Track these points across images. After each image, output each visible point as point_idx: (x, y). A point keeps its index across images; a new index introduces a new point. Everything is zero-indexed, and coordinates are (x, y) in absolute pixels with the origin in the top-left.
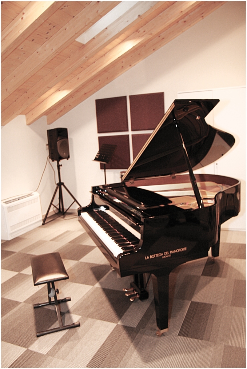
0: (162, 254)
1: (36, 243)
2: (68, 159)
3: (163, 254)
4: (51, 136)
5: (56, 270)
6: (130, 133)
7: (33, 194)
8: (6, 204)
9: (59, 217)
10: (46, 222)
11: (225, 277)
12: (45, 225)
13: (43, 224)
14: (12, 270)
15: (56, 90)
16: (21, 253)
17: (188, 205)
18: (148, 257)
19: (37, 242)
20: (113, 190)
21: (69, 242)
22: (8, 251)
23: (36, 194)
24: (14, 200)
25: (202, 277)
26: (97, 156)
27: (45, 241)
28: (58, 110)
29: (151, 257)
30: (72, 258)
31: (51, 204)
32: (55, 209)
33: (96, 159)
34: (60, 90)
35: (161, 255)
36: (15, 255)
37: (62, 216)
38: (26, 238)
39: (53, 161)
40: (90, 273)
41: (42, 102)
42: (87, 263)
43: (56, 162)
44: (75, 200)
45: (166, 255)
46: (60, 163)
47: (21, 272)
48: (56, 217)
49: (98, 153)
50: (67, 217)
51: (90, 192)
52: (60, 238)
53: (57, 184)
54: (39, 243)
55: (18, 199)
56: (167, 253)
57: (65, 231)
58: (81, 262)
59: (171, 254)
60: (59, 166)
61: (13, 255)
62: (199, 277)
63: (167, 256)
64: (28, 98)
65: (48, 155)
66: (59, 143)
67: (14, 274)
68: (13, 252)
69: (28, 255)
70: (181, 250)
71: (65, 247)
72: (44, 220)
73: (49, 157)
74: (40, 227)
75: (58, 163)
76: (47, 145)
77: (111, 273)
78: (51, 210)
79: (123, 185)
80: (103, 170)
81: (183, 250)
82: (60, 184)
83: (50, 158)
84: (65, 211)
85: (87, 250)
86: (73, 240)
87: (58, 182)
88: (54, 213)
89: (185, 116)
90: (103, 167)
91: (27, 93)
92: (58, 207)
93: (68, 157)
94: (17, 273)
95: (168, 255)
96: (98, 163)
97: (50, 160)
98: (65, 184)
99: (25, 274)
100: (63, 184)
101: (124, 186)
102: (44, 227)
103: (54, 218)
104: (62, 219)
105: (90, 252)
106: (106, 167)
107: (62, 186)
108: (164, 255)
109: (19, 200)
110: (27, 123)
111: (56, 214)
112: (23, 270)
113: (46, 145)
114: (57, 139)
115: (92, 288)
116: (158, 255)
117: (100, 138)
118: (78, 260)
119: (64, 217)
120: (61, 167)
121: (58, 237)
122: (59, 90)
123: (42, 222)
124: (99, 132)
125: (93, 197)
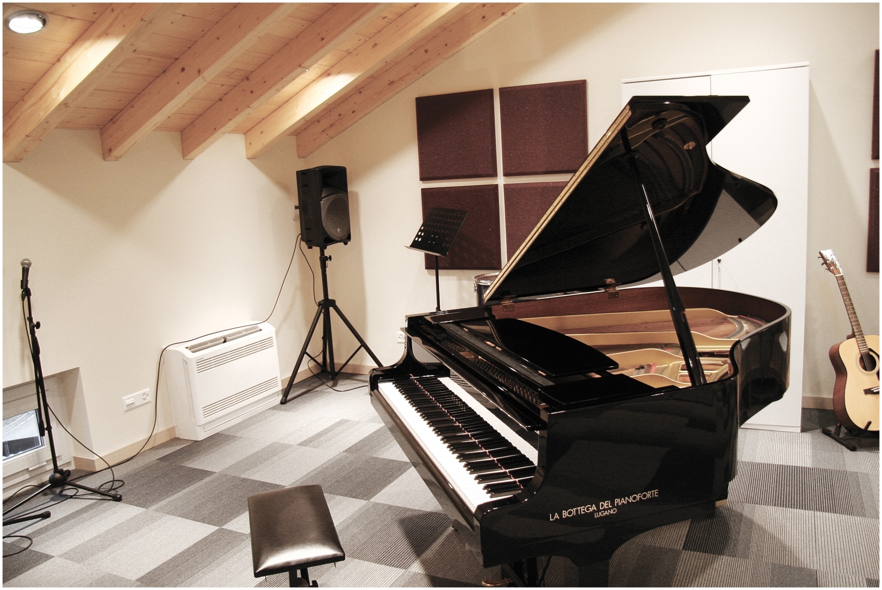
0: (594, 508)
1: (263, 450)
2: (346, 244)
3: (598, 507)
4: (306, 186)
5: (313, 535)
6: (501, 181)
7: (260, 326)
8: (193, 352)
9: (323, 384)
10: (289, 397)
11: (745, 556)
12: (288, 404)
13: (283, 402)
14: (203, 521)
15: (319, 74)
16: (226, 475)
17: (657, 371)
18: (557, 516)
19: (268, 447)
20: (462, 327)
21: (346, 451)
22: (194, 470)
23: (268, 330)
24: (214, 343)
25: (686, 555)
26: (417, 236)
27: (287, 447)
28: (325, 124)
29: (565, 514)
30: (352, 493)
31: (304, 352)
32: (312, 364)
33: (415, 245)
34: (329, 75)
35: (591, 510)
36: (212, 481)
37: (330, 383)
38: (241, 438)
39: (310, 247)
40: (397, 533)
41: (287, 101)
42: (390, 507)
43: (316, 250)
44: (364, 345)
45: (605, 510)
46: (327, 253)
47: (225, 527)
48: (315, 385)
49: (420, 230)
50: (343, 385)
51: (402, 329)
52: (322, 438)
53: (320, 304)
54: (273, 451)
55: (223, 340)
56: (606, 504)
57: (337, 420)
58: (376, 505)
59: (618, 507)
60: (324, 260)
61: (207, 479)
62: (676, 554)
63: (606, 513)
64: (252, 92)
65: (298, 231)
66: (324, 204)
67: (206, 530)
68: (206, 473)
69: (244, 480)
70: (645, 496)
71: (336, 464)
72: (286, 392)
73: (300, 236)
74: (274, 408)
75: (322, 253)
76: (296, 208)
77: (450, 534)
78: (303, 367)
79: (486, 315)
80: (434, 271)
81: (648, 495)
82: (327, 304)
83: (302, 239)
84: (337, 370)
85: (391, 471)
86: (356, 445)
87: (321, 297)
88: (310, 374)
89: (645, 141)
90: (432, 264)
91: (248, 79)
92: (320, 360)
93: (347, 239)
94: (213, 529)
95: (610, 509)
96: (419, 256)
97: (303, 244)
98: (337, 304)
99: (236, 533)
100: (333, 303)
101: (487, 319)
102: (285, 410)
103: (310, 388)
104: (330, 390)
105: (397, 477)
106: (441, 265)
107: (331, 309)
108: (599, 510)
109: (225, 342)
110: (247, 155)
111: (315, 376)
112: (231, 520)
113: (294, 208)
114: (321, 195)
115: (403, 575)
116: (582, 510)
117: (425, 192)
118: (368, 499)
119: (335, 385)
120: (328, 262)
121: (319, 435)
122: (327, 73)
123: (280, 397)
124: (423, 178)
125: (409, 342)
